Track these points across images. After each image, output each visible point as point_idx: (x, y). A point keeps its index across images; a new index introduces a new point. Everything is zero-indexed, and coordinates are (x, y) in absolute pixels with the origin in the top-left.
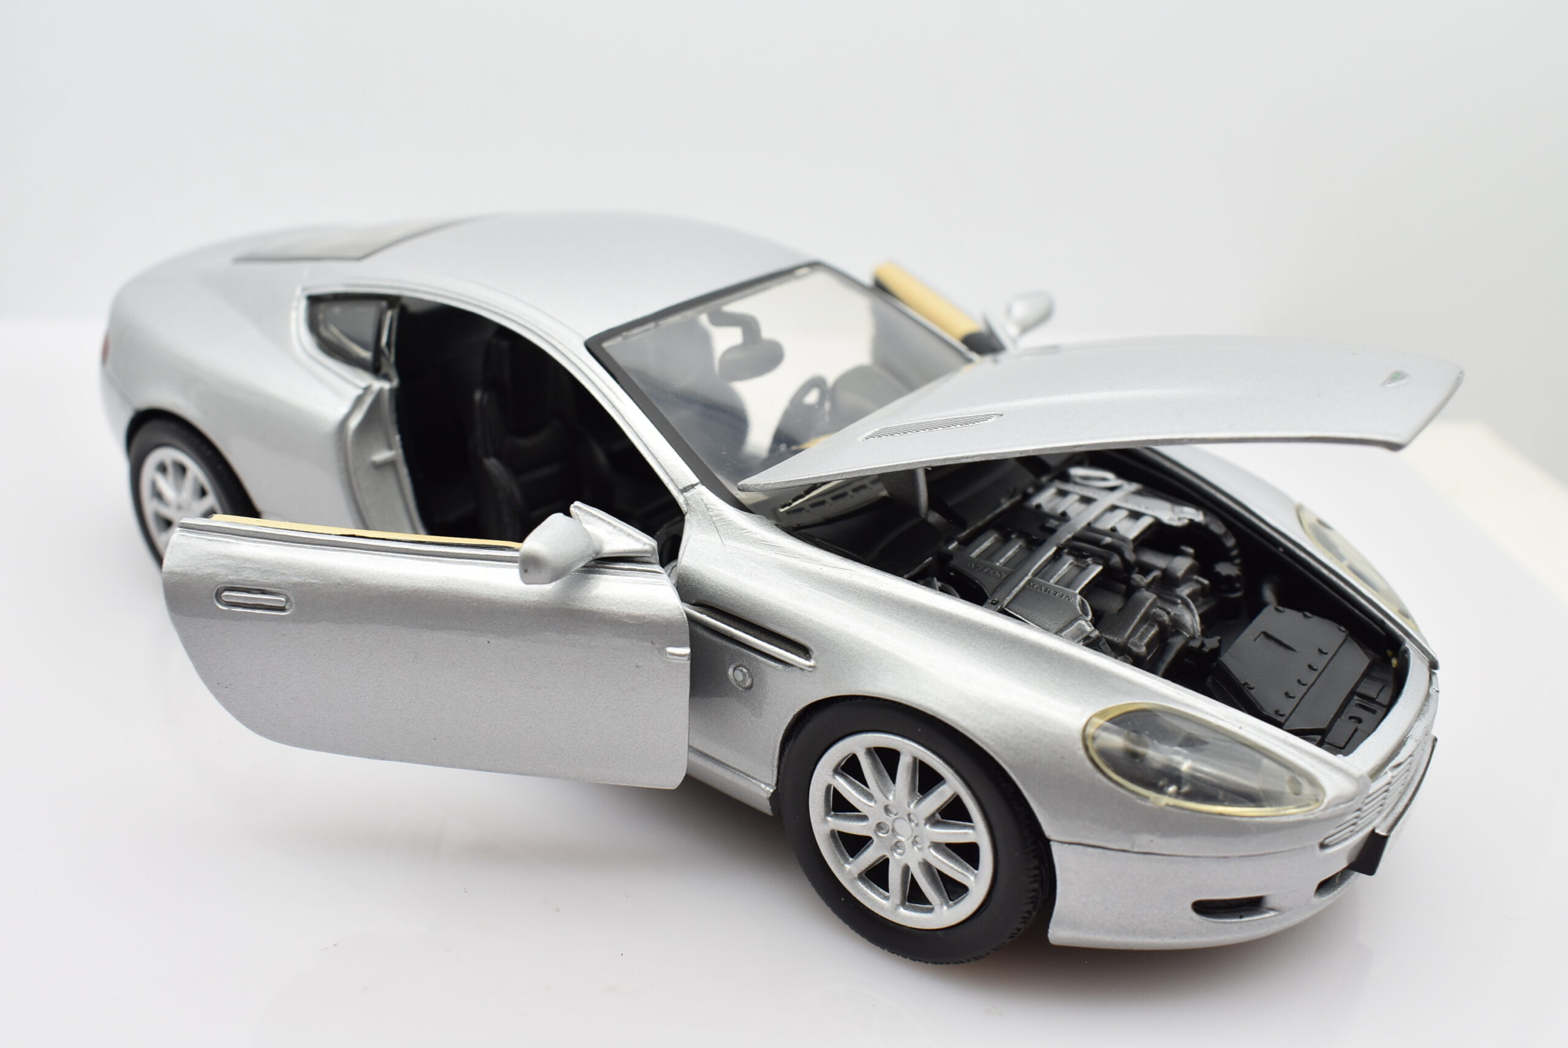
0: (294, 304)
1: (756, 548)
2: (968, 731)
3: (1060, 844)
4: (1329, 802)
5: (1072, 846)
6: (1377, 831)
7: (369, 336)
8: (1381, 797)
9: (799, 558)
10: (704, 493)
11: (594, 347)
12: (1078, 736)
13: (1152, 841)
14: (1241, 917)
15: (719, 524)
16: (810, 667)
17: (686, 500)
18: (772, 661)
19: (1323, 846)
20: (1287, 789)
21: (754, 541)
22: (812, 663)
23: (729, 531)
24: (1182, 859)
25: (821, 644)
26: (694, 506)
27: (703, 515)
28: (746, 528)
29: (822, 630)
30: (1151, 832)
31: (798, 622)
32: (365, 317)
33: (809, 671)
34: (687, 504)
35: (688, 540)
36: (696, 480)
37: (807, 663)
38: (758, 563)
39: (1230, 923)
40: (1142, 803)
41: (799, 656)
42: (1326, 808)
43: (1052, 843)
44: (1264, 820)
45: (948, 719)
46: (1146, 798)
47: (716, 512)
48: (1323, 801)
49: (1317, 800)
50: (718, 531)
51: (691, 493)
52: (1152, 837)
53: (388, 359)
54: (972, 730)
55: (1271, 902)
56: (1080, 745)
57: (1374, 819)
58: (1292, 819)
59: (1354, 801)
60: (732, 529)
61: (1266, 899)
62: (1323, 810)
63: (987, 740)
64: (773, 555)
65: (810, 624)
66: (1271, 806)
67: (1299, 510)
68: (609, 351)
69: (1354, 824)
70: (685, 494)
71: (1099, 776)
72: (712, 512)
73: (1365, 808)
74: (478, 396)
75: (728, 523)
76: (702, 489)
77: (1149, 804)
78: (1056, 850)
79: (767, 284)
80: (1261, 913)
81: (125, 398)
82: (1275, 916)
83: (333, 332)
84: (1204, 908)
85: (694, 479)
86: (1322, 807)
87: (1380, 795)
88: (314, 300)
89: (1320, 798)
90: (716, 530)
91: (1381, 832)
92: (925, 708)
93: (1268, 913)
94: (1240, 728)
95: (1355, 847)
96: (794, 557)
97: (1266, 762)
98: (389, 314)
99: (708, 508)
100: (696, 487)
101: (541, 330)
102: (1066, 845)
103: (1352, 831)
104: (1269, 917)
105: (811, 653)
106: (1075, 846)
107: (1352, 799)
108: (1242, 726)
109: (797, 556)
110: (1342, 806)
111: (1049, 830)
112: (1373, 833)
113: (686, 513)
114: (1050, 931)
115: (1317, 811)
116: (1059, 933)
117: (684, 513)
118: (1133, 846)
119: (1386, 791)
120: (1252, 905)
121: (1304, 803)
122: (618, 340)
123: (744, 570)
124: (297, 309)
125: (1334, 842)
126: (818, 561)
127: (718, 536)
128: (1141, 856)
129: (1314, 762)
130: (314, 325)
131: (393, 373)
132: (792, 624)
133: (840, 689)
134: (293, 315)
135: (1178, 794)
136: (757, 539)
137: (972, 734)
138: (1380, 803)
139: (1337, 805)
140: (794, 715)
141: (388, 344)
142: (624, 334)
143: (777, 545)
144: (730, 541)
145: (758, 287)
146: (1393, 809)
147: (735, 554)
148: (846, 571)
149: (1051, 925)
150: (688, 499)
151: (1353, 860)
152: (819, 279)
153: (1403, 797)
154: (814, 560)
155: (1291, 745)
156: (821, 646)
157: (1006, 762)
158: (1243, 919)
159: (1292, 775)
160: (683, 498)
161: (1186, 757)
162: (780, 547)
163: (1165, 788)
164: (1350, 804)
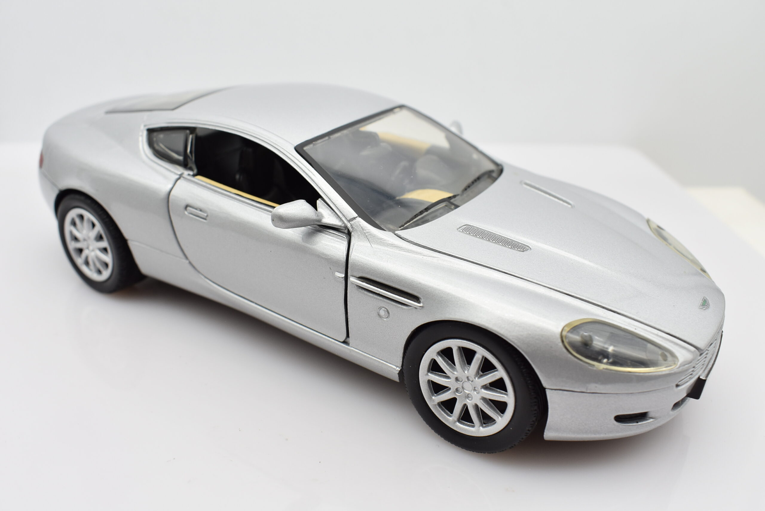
0: (141, 134)
1: (389, 248)
2: (504, 336)
3: (550, 390)
4: (681, 364)
5: (557, 391)
6: (701, 377)
7: (181, 148)
8: (703, 361)
9: (411, 252)
10: (360, 221)
11: (300, 149)
12: (559, 336)
13: (596, 387)
14: (637, 422)
15: (369, 237)
16: (420, 307)
17: (351, 225)
18: (400, 304)
19: (677, 386)
20: (660, 358)
21: (387, 245)
22: (421, 305)
23: (374, 240)
24: (611, 395)
25: (426, 295)
26: (355, 228)
27: (360, 233)
28: (383, 238)
29: (426, 288)
30: (596, 382)
31: (413, 285)
32: (178, 139)
33: (420, 309)
34: (352, 227)
35: (354, 246)
36: (356, 215)
37: (419, 305)
38: (390, 256)
39: (631, 425)
40: (590, 367)
41: (415, 302)
42: (679, 367)
43: (546, 390)
44: (650, 374)
45: (493, 330)
46: (593, 365)
47: (367, 231)
48: (677, 364)
49: (675, 364)
50: (369, 240)
51: (354, 222)
52: (597, 385)
53: (192, 160)
54: (506, 335)
55: (651, 415)
56: (560, 340)
57: (699, 372)
58: (664, 373)
59: (692, 363)
60: (376, 239)
61: (649, 413)
62: (677, 368)
63: (513, 340)
64: (398, 252)
65: (420, 285)
66: (653, 367)
67: (648, 221)
68: (307, 151)
69: (691, 374)
70: (351, 222)
71: (570, 356)
72: (365, 231)
73: (696, 366)
74: (237, 177)
75: (374, 236)
76: (359, 220)
77: (595, 369)
78: (549, 393)
79: (381, 116)
80: (647, 420)
81: (54, 184)
82: (653, 421)
83: (162, 147)
84: (620, 419)
85: (355, 215)
86: (677, 367)
87: (703, 359)
88: (151, 131)
89: (676, 363)
90: (368, 240)
91: (702, 377)
92: (481, 325)
93: (650, 420)
94: (636, 329)
95: (690, 386)
96: (409, 252)
97: (649, 345)
98: (191, 136)
99: (363, 229)
100: (356, 219)
101: (272, 142)
102: (554, 391)
103: (690, 378)
104: (650, 422)
105: (420, 300)
106: (558, 391)
107: (691, 362)
108: (636, 328)
109: (410, 251)
110: (686, 366)
111: (545, 384)
112: (699, 379)
113: (352, 232)
114: (545, 433)
115: (674, 368)
116: (549, 434)
117: (351, 232)
118: (587, 390)
119: (705, 358)
120: (642, 416)
121: (669, 365)
122: (311, 146)
123: (384, 259)
124: (142, 136)
125: (682, 384)
126: (421, 253)
127: (369, 243)
128: (591, 394)
129: (672, 344)
130: (151, 143)
131: (194, 167)
132: (410, 285)
133: (437, 317)
134: (140, 139)
135: (607, 363)
136: (389, 244)
137: (505, 337)
138: (702, 364)
139: (684, 365)
140: (412, 331)
141: (191, 152)
142: (314, 143)
143: (399, 246)
144: (375, 245)
145: (377, 118)
146: (707, 366)
147: (379, 251)
148: (435, 258)
149: (546, 431)
150: (352, 225)
151: (689, 392)
152: (404, 113)
153: (711, 360)
154: (419, 253)
155: (661, 337)
156: (426, 296)
157: (523, 351)
158: (640, 423)
159: (662, 351)
160: (350, 224)
161: (611, 345)
162: (401, 247)
163: (602, 360)
164: (690, 364)
